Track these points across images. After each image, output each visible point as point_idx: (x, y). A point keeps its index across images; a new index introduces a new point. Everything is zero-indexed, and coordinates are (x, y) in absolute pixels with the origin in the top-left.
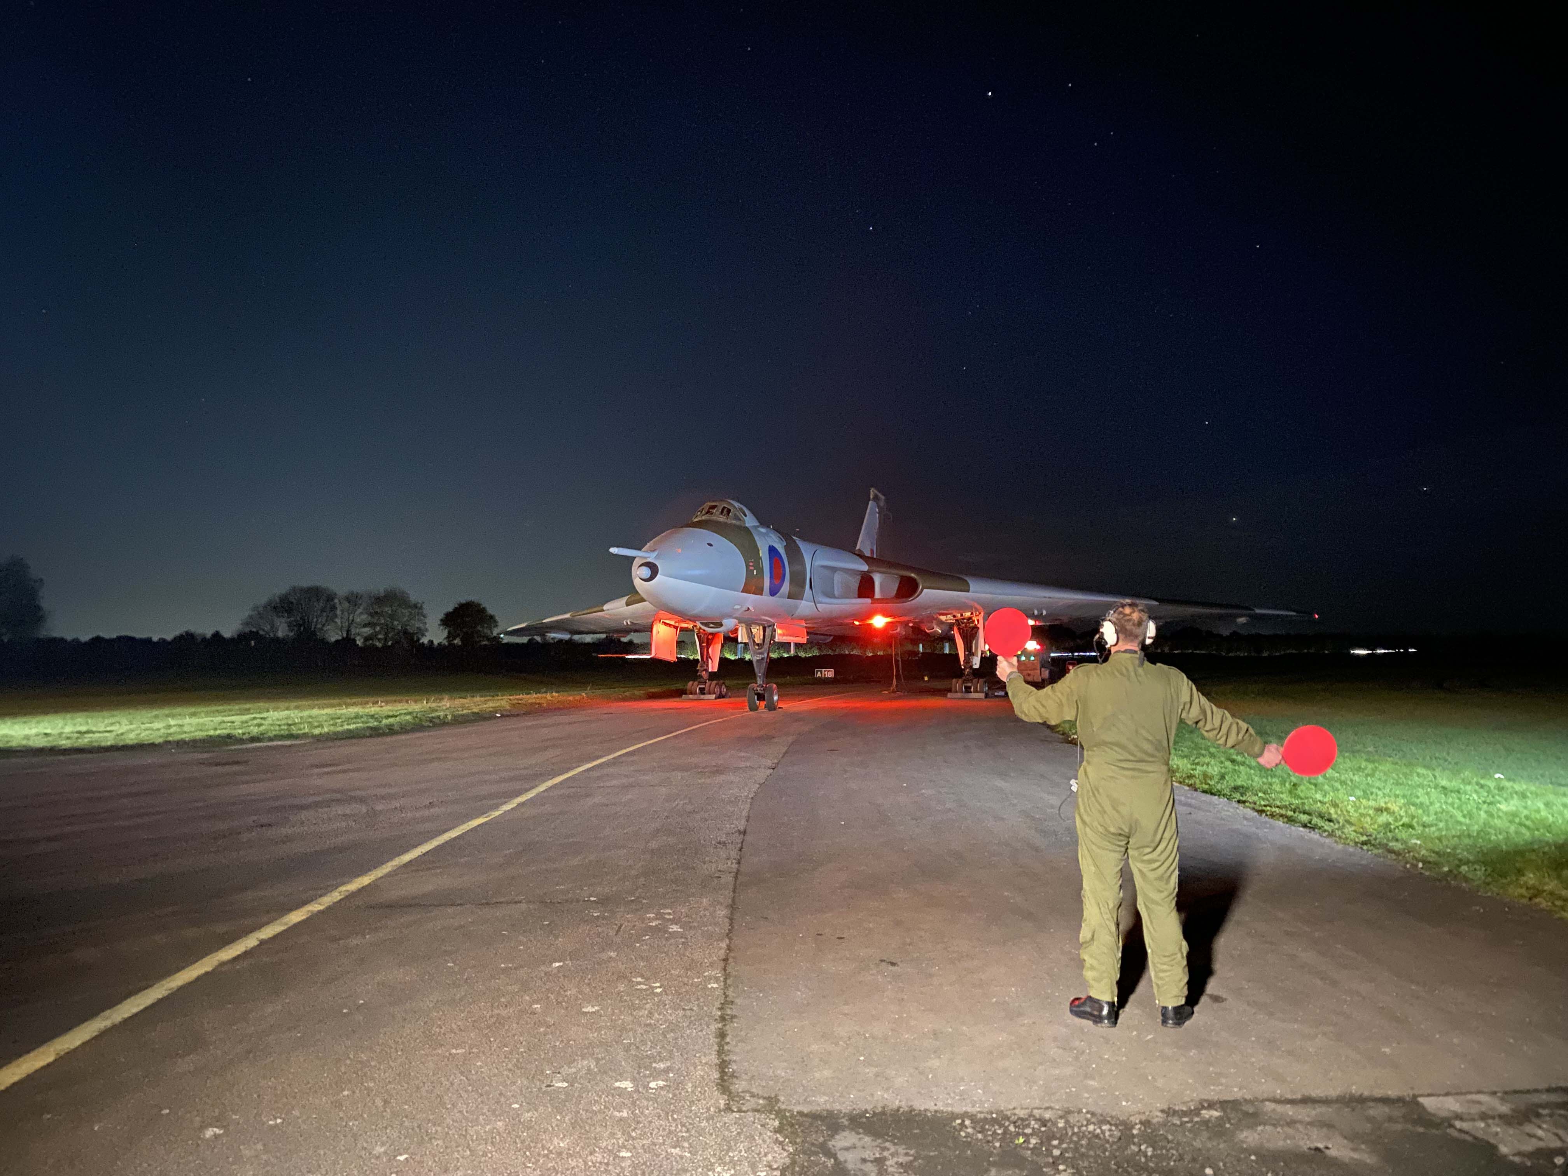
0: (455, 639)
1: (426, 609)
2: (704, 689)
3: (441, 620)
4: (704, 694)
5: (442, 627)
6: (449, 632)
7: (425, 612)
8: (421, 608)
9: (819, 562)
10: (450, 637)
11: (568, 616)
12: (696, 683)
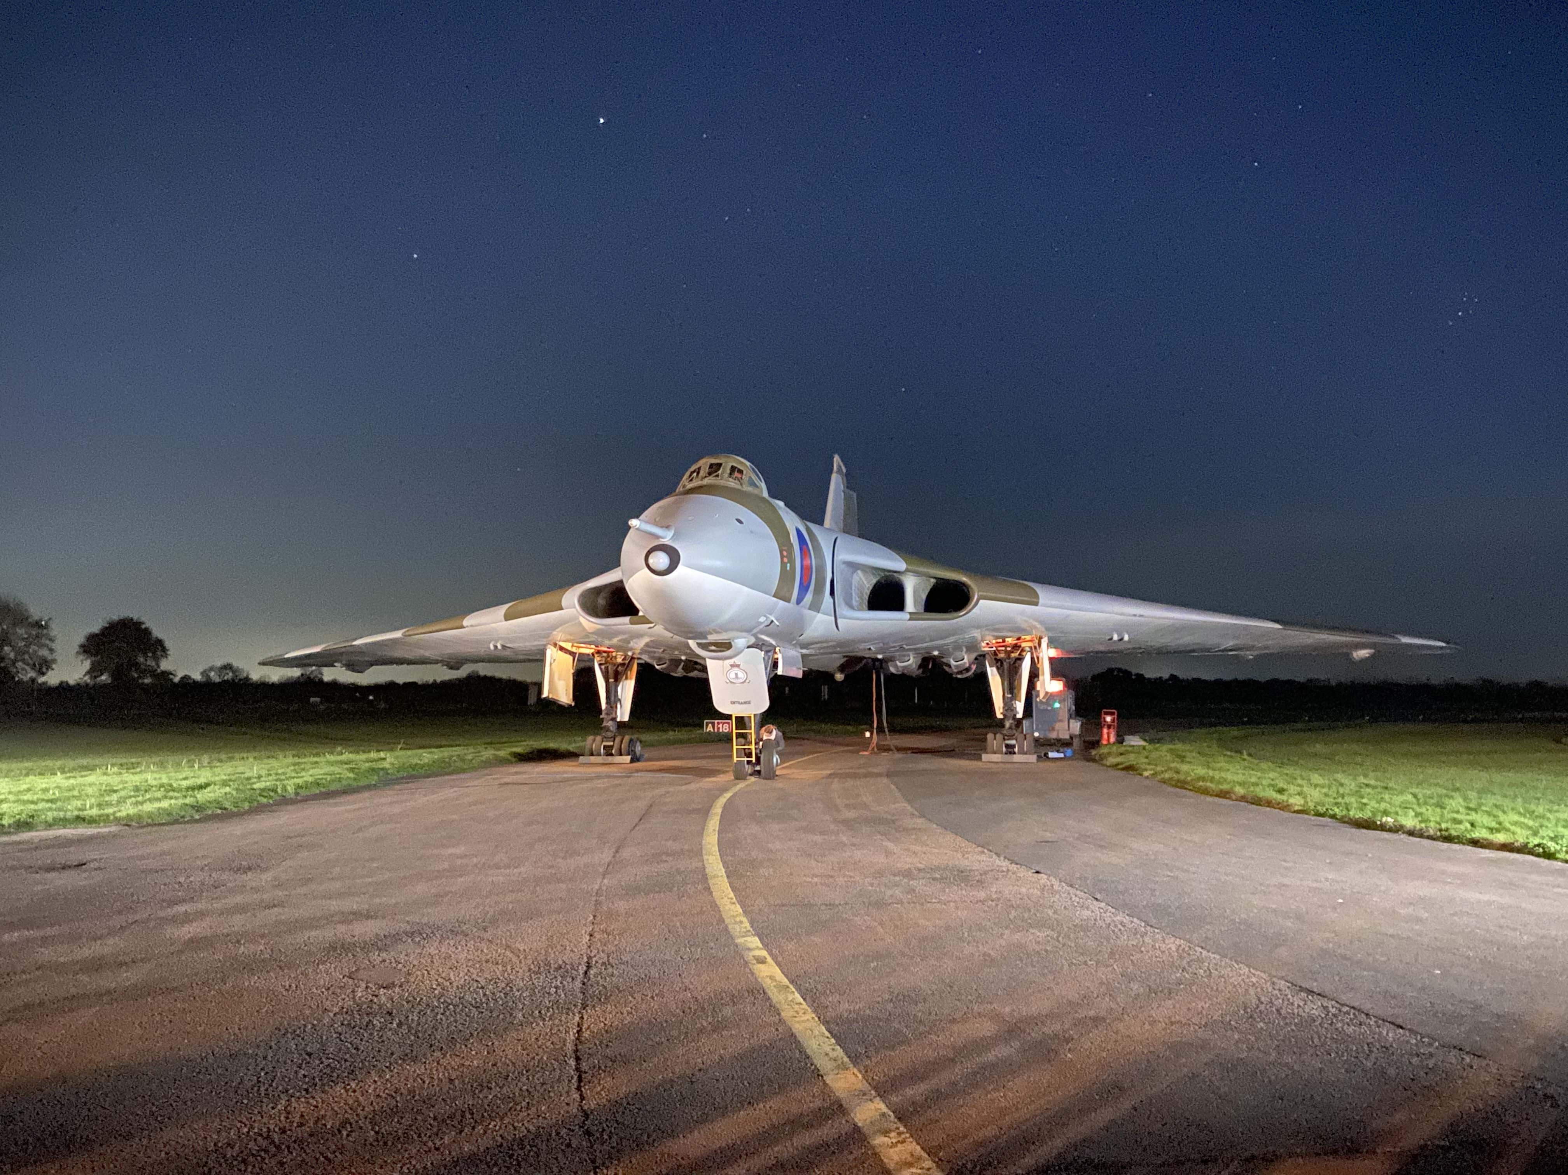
0: (102, 674)
1: (55, 630)
2: (612, 747)
3: (82, 646)
4: (612, 755)
5: (81, 657)
6: (93, 664)
7: (53, 633)
8: (46, 627)
9: (843, 556)
10: (94, 671)
11: (398, 634)
12: (599, 738)
